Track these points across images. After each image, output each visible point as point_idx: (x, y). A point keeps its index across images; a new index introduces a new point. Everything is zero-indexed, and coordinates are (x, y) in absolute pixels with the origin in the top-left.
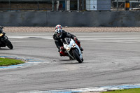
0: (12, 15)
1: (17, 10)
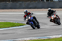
0: (20, 4)
1: (22, 2)
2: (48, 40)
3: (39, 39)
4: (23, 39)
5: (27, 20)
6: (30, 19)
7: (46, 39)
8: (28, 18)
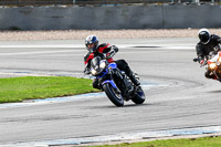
1: (116, 4)
2: (205, 142)
3: (175, 138)
4: (117, 138)
5: (94, 72)
6: (104, 70)
7: (200, 139)
8: (98, 64)
